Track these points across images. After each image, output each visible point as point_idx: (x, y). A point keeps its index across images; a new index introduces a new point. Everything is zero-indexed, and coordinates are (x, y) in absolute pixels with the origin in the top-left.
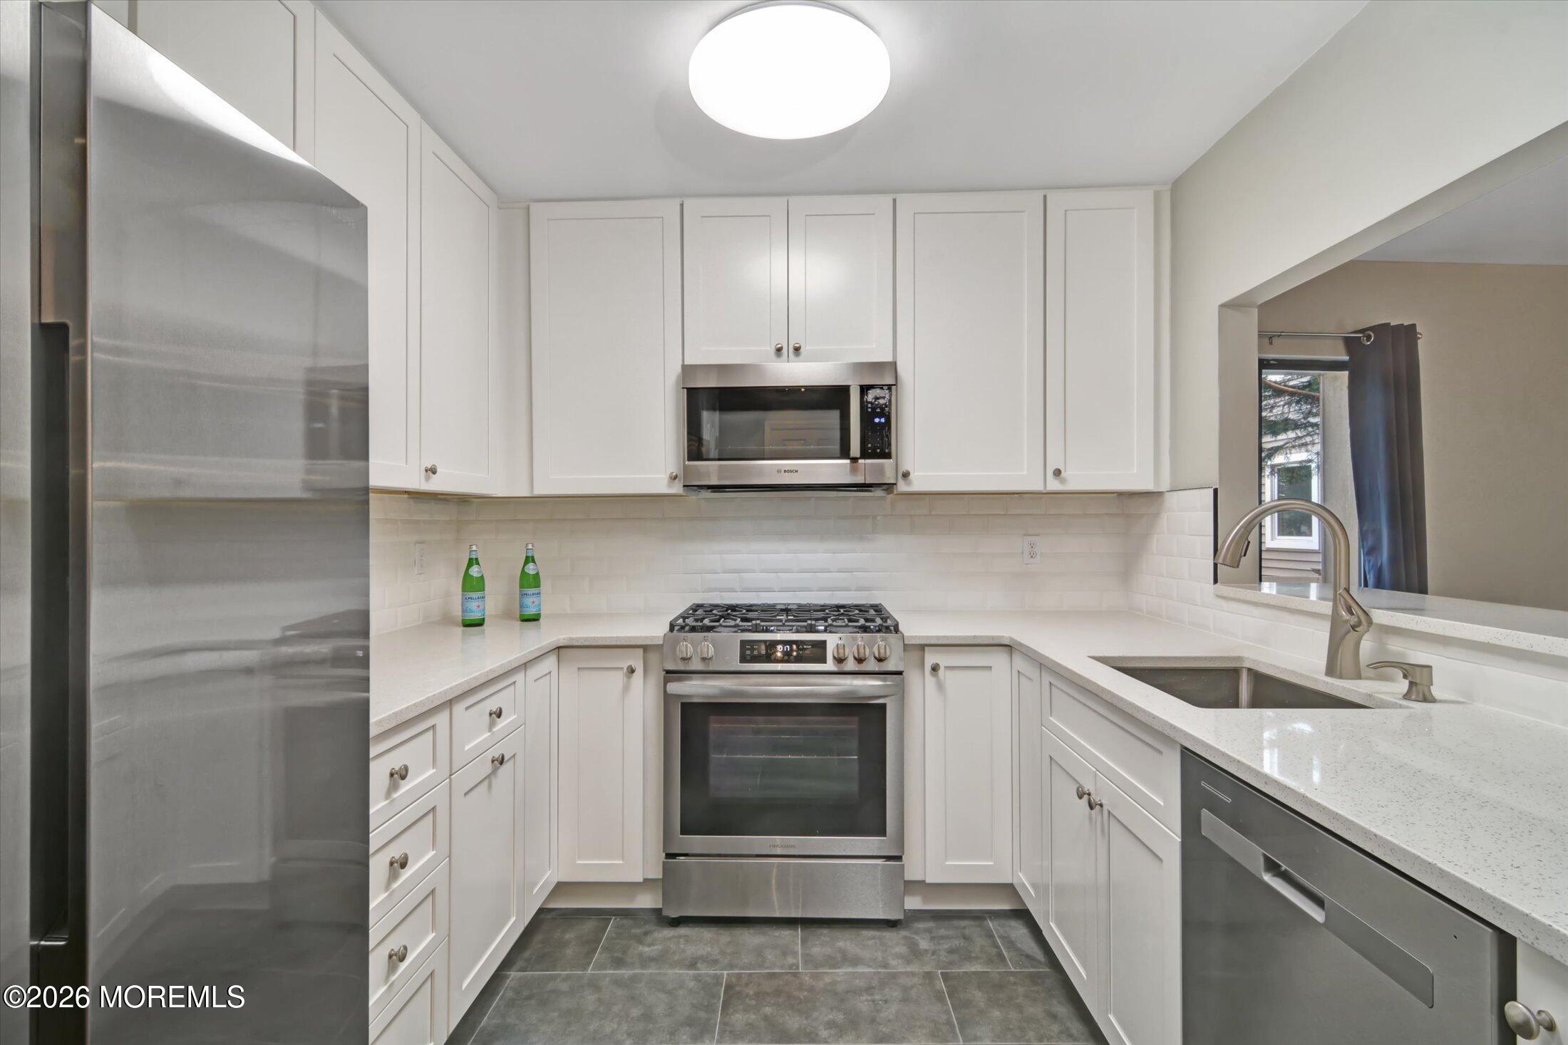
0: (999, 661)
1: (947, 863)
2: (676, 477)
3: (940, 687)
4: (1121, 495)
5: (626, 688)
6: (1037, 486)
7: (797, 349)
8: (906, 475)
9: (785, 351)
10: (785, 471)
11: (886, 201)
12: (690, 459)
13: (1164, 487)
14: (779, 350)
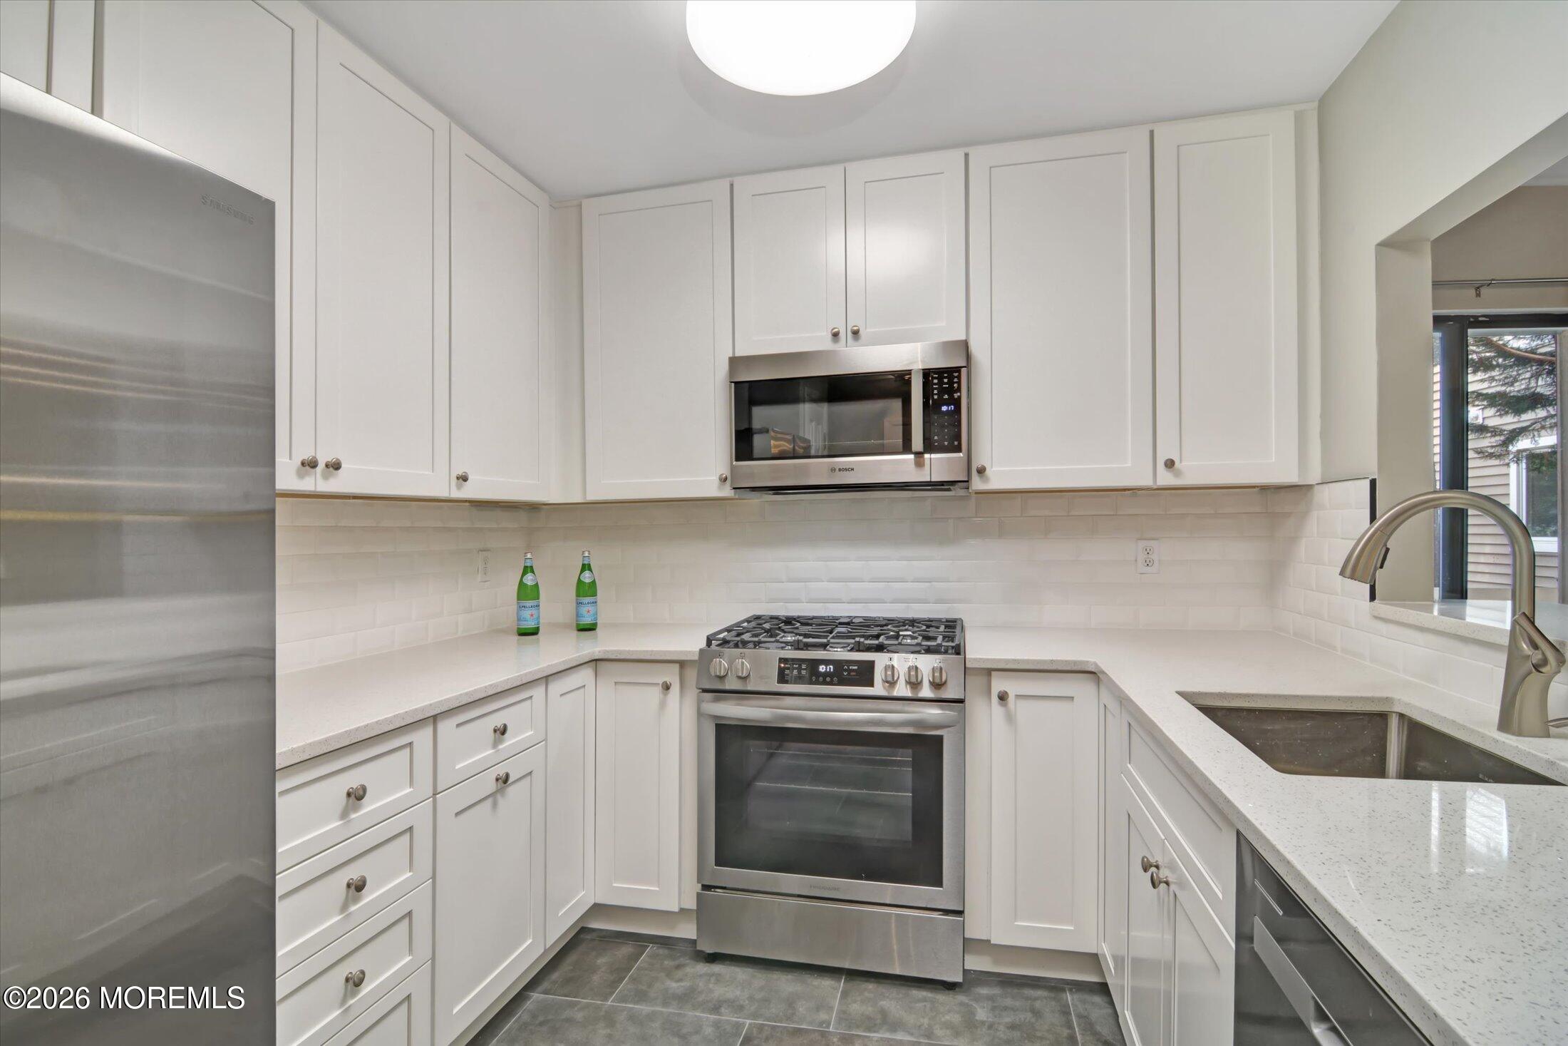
0: (1081, 690)
1: (1016, 923)
2: (726, 479)
3: (1010, 718)
4: (1264, 489)
5: (663, 705)
6: (1146, 481)
7: (856, 333)
8: (981, 471)
9: (842, 335)
10: (840, 470)
11: (958, 155)
12: (738, 459)
13: (1314, 476)
14: (836, 335)
